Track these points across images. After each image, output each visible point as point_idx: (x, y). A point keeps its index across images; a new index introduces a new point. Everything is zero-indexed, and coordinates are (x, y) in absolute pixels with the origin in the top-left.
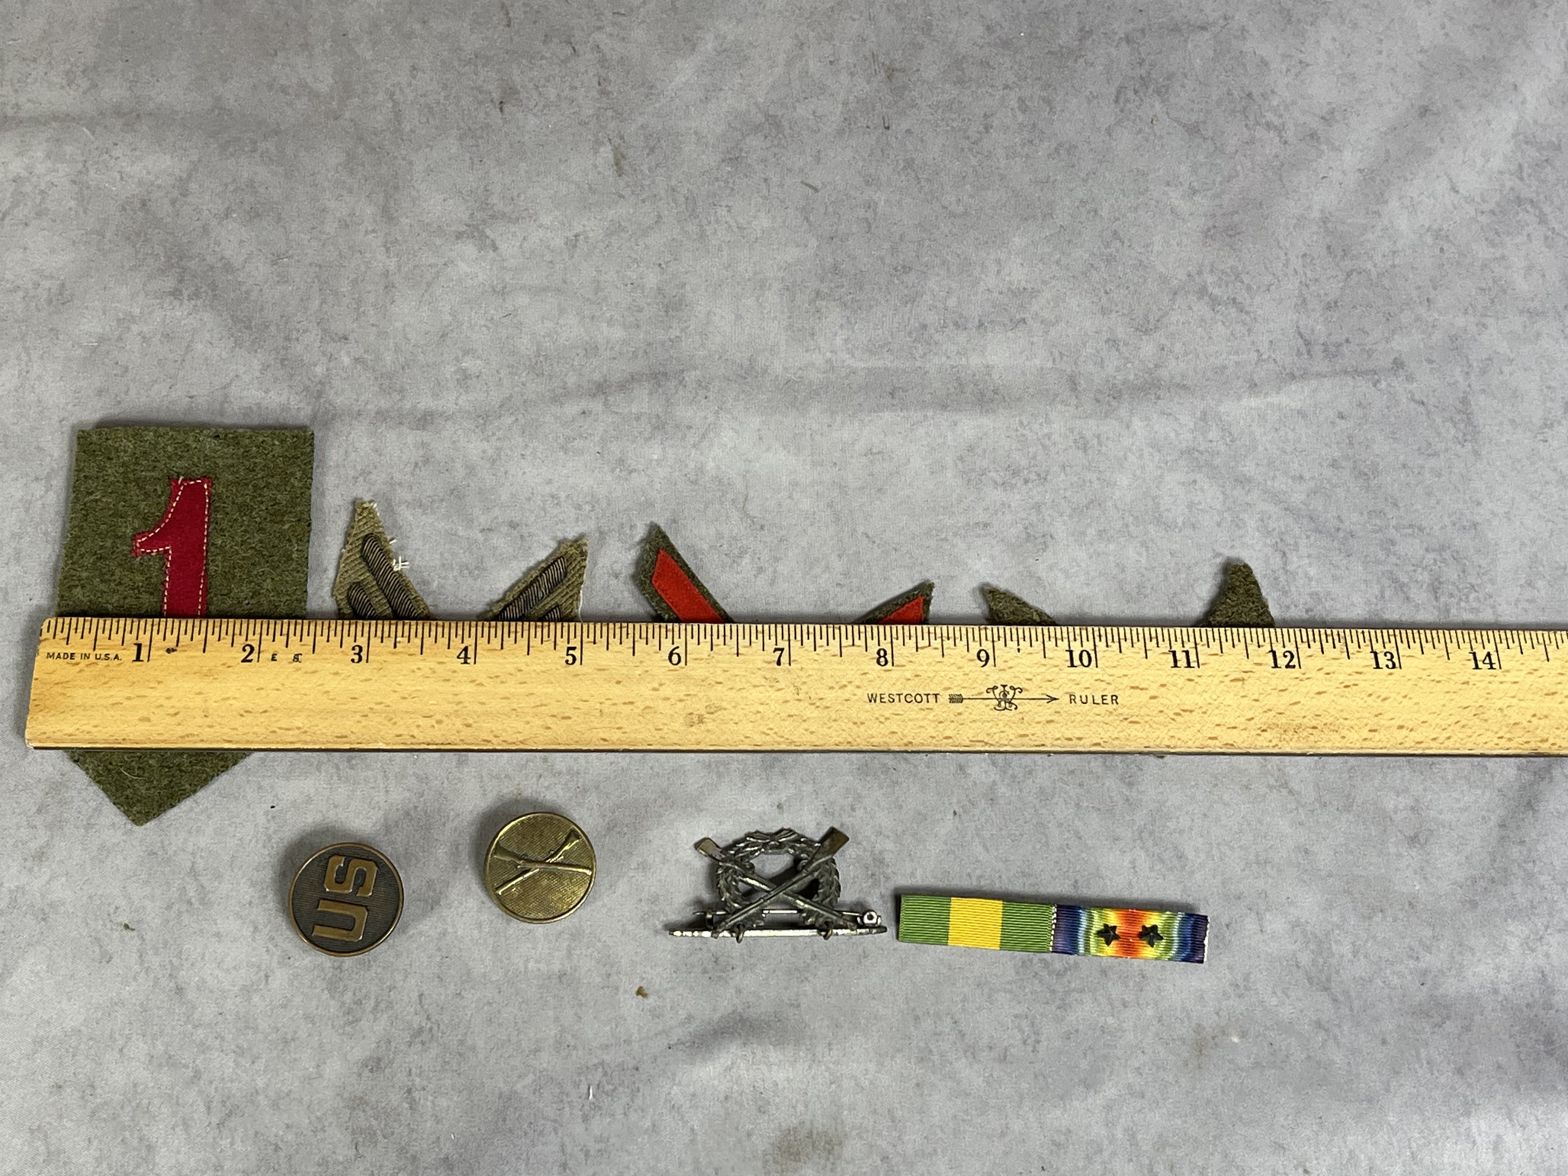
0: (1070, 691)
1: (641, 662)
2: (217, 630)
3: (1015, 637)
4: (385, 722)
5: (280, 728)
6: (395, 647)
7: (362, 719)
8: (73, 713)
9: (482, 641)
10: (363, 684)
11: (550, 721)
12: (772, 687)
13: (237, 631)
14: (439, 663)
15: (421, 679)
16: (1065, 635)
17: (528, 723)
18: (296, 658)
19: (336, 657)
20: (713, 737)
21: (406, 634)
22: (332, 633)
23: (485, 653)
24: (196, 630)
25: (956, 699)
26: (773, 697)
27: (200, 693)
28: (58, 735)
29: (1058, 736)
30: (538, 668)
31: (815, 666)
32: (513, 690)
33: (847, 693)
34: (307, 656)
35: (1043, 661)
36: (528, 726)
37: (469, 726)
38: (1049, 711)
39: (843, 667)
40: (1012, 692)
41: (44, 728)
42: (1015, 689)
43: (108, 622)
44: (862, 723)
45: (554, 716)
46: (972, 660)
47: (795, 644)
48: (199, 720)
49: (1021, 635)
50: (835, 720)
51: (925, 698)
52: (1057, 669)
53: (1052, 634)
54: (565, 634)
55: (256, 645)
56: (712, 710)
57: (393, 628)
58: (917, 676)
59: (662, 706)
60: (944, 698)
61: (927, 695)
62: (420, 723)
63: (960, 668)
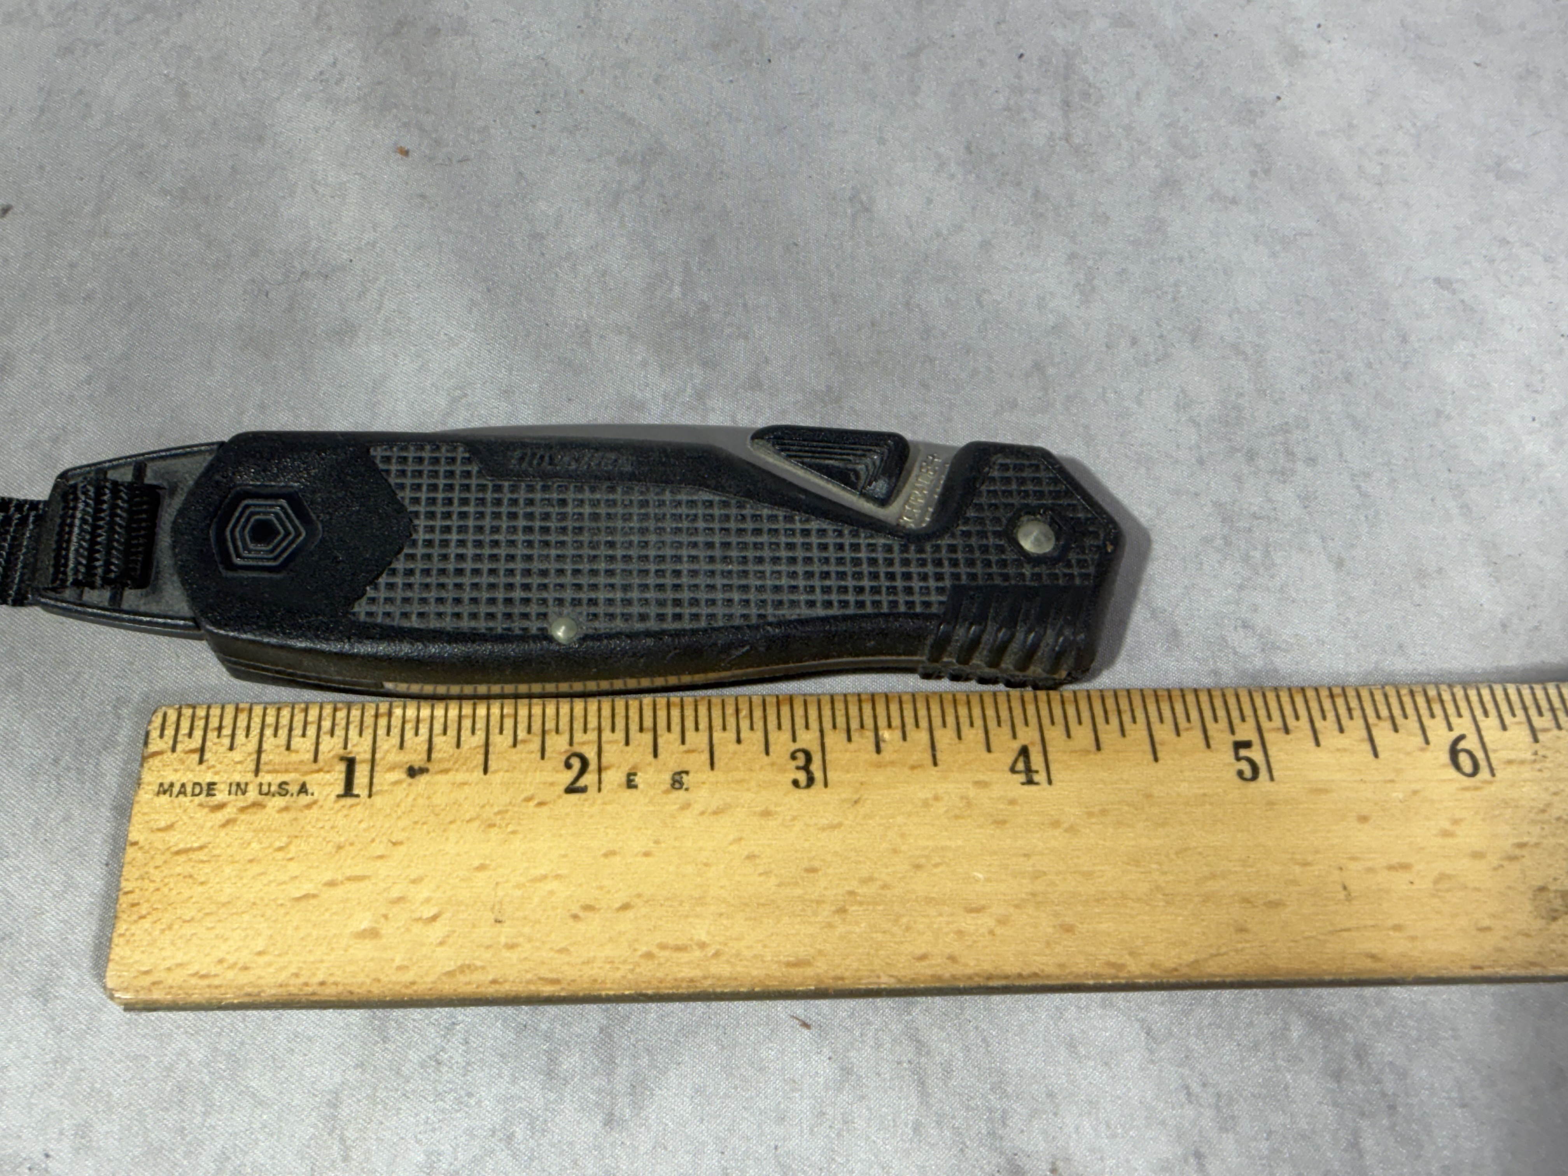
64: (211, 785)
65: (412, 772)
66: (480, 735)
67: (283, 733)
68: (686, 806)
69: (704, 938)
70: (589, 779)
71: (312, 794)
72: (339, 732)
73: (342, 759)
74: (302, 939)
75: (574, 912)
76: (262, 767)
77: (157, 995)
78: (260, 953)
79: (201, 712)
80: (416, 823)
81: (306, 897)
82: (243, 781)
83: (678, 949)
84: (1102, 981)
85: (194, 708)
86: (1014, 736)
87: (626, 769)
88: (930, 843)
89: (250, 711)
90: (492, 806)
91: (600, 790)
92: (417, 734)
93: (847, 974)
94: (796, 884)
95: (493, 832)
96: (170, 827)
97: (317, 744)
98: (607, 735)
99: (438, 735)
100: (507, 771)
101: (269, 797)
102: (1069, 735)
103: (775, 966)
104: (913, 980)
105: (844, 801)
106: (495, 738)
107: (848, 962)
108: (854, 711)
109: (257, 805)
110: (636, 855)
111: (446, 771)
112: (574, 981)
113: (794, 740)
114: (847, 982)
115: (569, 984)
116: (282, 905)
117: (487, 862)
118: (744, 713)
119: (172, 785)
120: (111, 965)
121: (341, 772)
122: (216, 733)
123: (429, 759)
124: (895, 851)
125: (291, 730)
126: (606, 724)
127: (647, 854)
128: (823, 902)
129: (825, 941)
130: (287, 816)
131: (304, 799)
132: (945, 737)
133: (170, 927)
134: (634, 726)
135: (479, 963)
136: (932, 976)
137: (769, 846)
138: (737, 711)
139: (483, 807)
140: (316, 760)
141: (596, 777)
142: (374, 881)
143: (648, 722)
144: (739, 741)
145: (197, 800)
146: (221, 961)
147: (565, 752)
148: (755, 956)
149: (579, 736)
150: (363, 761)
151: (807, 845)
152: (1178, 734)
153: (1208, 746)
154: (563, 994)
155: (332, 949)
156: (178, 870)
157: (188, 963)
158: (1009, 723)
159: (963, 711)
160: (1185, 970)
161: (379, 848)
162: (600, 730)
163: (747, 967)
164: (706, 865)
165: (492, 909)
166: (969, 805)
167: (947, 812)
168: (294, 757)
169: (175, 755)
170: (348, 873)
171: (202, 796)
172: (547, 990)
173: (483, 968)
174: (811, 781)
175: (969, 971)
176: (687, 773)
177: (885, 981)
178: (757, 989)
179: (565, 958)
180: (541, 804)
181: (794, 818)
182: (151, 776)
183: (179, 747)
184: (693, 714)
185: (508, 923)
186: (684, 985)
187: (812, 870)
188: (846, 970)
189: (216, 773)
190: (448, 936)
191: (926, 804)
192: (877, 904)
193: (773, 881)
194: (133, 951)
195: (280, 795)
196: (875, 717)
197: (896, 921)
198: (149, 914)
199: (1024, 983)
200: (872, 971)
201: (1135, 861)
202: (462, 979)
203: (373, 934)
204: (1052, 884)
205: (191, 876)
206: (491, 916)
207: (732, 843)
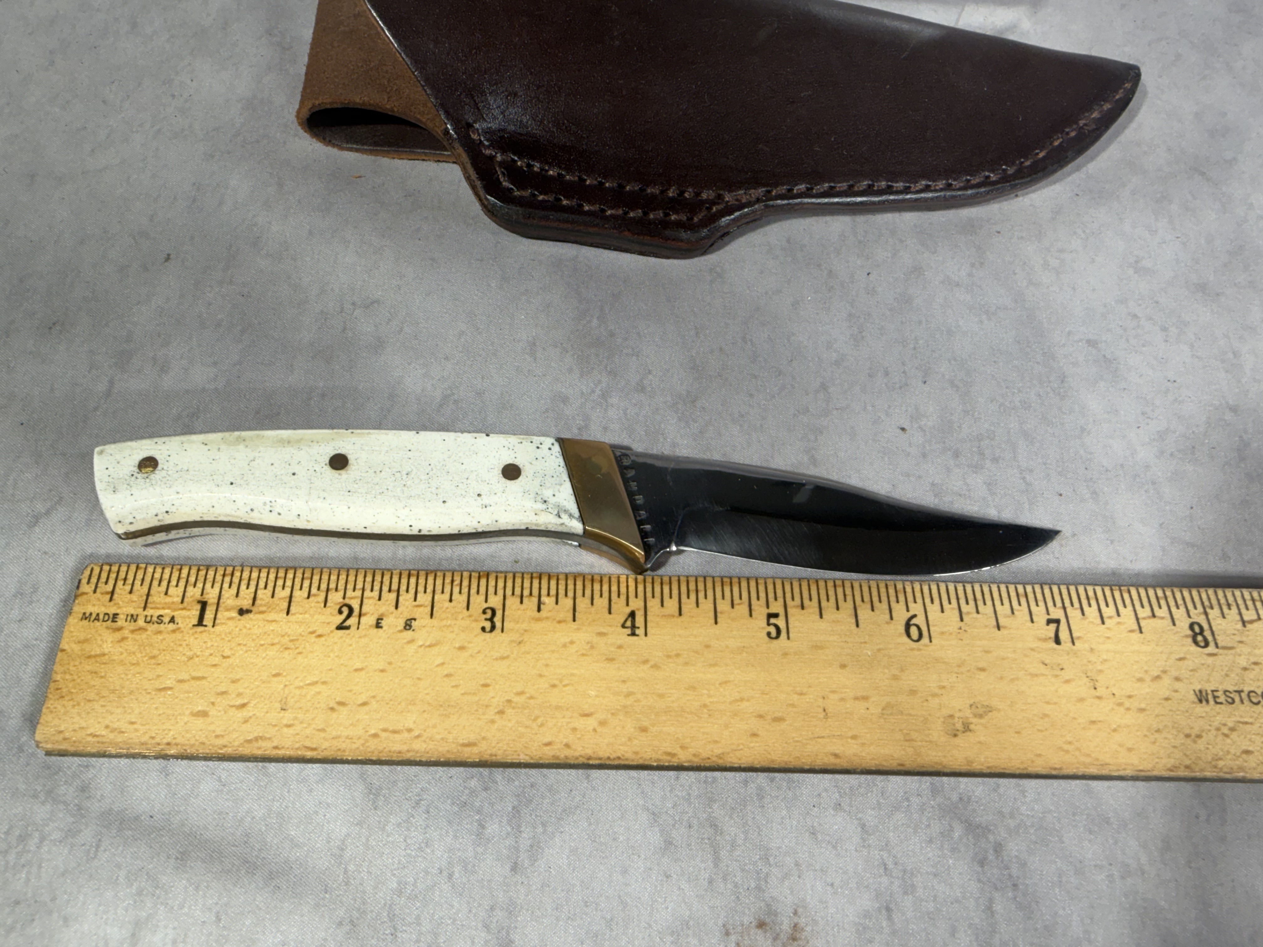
64: (115, 615)
65: (242, 612)
66: (288, 590)
67: (164, 583)
68: (412, 641)
69: (412, 726)
70: (352, 621)
71: (178, 624)
72: (200, 585)
73: (199, 602)
74: (160, 715)
75: (331, 706)
76: (148, 605)
77: (64, 746)
78: (132, 723)
79: (115, 568)
80: (239, 644)
81: (165, 688)
82: (135, 613)
83: (395, 732)
84: (662, 764)
85: (111, 565)
86: (627, 605)
87: (376, 617)
88: (564, 671)
89: (146, 569)
90: (289, 636)
91: (358, 628)
92: (248, 588)
93: (500, 752)
94: (474, 694)
95: (287, 652)
96: (86, 641)
97: (185, 592)
98: (367, 593)
99: (261, 589)
100: (301, 614)
101: (151, 624)
102: (662, 605)
103: (454, 746)
104: (540, 758)
105: (512, 641)
106: (297, 593)
107: (500, 745)
108: (527, 584)
109: (141, 629)
110: (375, 671)
111: (263, 612)
112: (325, 749)
113: (486, 601)
114: (498, 757)
115: (322, 751)
116: (149, 693)
117: (281, 672)
118: (457, 582)
119: (91, 614)
120: (39, 726)
121: (197, 610)
122: (122, 582)
123: (253, 604)
124: (541, 676)
125: (169, 582)
126: (368, 586)
127: (382, 671)
128: (490, 706)
129: (487, 731)
130: (160, 637)
131: (171, 626)
132: (583, 603)
133: (78, 704)
134: (385, 588)
135: (268, 736)
136: (553, 756)
137: (460, 668)
138: (452, 581)
139: (283, 636)
140: (182, 602)
141: (357, 620)
142: (209, 679)
143: (395, 587)
144: (451, 601)
145: (104, 623)
146: (107, 727)
147: (340, 603)
148: (442, 739)
149: (350, 593)
150: (212, 604)
151: (485, 669)
152: (733, 606)
153: (751, 615)
154: (319, 757)
155: (177, 722)
156: (88, 668)
157: (87, 728)
158: (625, 596)
159: (597, 587)
160: (714, 759)
161: (216, 660)
162: (363, 590)
163: (435, 745)
164: (419, 679)
165: (281, 701)
166: (592, 647)
167: (577, 651)
168: (168, 600)
169: (95, 595)
170: (195, 674)
171: (109, 622)
172: (309, 754)
173: (270, 739)
174: (493, 628)
175: (577, 754)
176: (415, 619)
177: (523, 758)
178: (442, 760)
179: (323, 735)
180: (320, 636)
181: (478, 652)
182: (78, 609)
183: (98, 590)
184: (424, 582)
185: (290, 711)
186: (395, 755)
187: (486, 685)
188: (499, 750)
189: (119, 608)
190: (250, 717)
191: (564, 646)
192: (525, 709)
193: (461, 691)
194: (53, 718)
195: (158, 623)
196: (540, 588)
197: (535, 719)
198: (67, 695)
199: (610, 763)
200: (516, 751)
201: (693, 688)
202: (256, 745)
203: (204, 714)
204: (638, 701)
205: (96, 673)
206: (278, 706)
207: (438, 666)
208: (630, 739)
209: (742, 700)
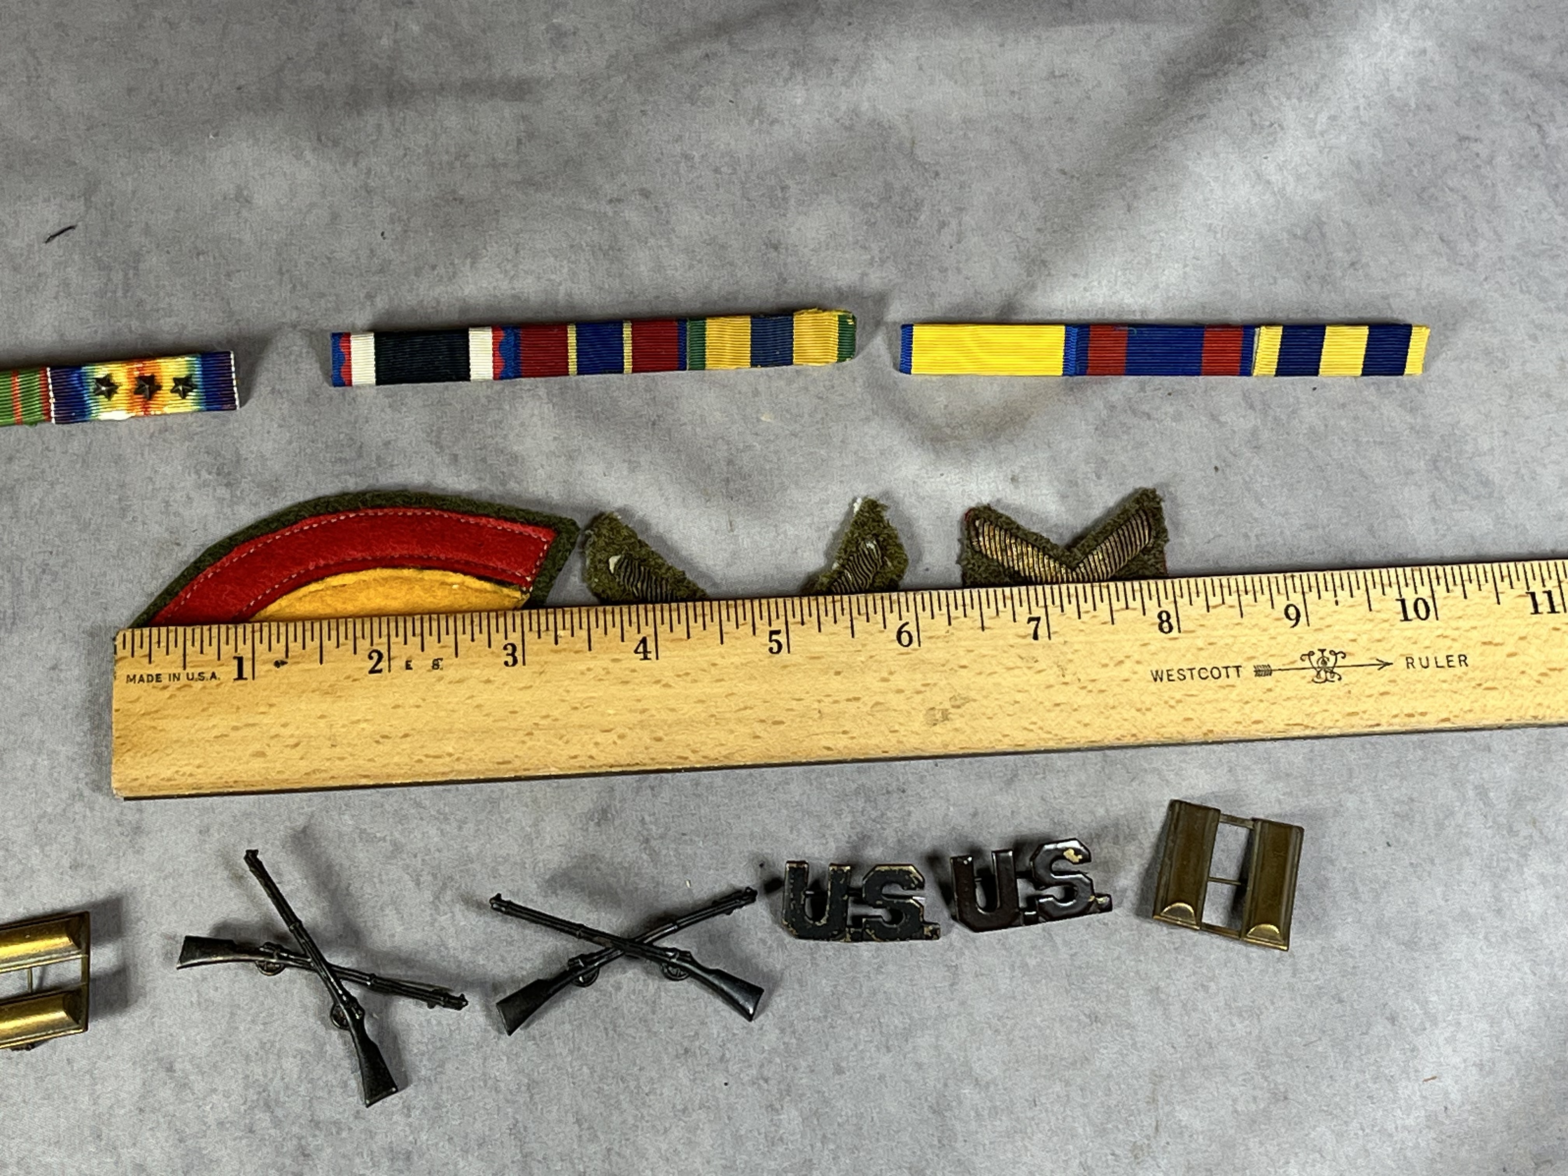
0: (1406, 652)
1: (864, 645)
2: (334, 633)
3: (1330, 586)
4: (556, 741)
5: (427, 756)
6: (556, 643)
7: (526, 738)
8: (169, 751)
9: (664, 629)
10: (521, 692)
11: (759, 729)
12: (1030, 668)
13: (359, 634)
14: (615, 660)
15: (592, 682)
16: (1394, 580)
17: (732, 732)
18: (436, 665)
19: (485, 660)
20: (962, 737)
21: (568, 625)
22: (476, 629)
23: (668, 643)
24: (308, 634)
25: (1263, 671)
26: (1032, 681)
27: (322, 717)
28: (152, 782)
29: (1395, 712)
30: (736, 660)
31: (1082, 638)
32: (708, 690)
33: (1125, 671)
34: (451, 662)
35: (1370, 615)
36: (732, 737)
37: (659, 739)
38: (1382, 680)
39: (1116, 637)
40: (1332, 658)
41: (134, 774)
42: (1336, 654)
43: (198, 631)
44: (1148, 710)
45: (762, 721)
46: (1278, 619)
47: (1054, 611)
48: (326, 752)
49: (1338, 583)
50: (1114, 707)
51: (1223, 671)
52: (1386, 625)
53: (1377, 579)
54: (765, 614)
55: (384, 650)
56: (958, 703)
57: (551, 618)
58: (1210, 644)
59: (894, 700)
60: (1248, 670)
61: (1227, 668)
62: (599, 740)
63: (1265, 630)
64: (158, 675)
65: (278, 664)
66: (317, 641)
67: (198, 644)
68: (441, 679)
69: (451, 750)
70: (383, 665)
71: (219, 679)
72: (232, 642)
73: (235, 658)
74: (222, 759)
75: (376, 739)
76: (187, 664)
77: (143, 792)
78: (199, 767)
79: (146, 633)
80: (282, 693)
81: (222, 736)
82: (177, 673)
83: (436, 757)
84: (676, 767)
86: (639, 632)
87: (405, 658)
88: (584, 695)
89: (176, 631)
90: (326, 682)
91: (390, 671)
92: (278, 642)
94: (504, 720)
95: (328, 697)
96: (138, 700)
97: (219, 649)
98: (393, 639)
99: (291, 640)
100: (334, 662)
101: (193, 681)
102: (671, 630)
103: (491, 765)
104: (570, 769)
105: (534, 673)
106: (326, 641)
107: (532, 762)
108: (541, 620)
109: (187, 686)
110: (412, 707)
111: (298, 663)
113: (506, 638)
114: (531, 772)
115: (374, 777)
116: (208, 741)
117: (325, 714)
118: (476, 622)
119: (134, 676)
120: (114, 777)
121: (235, 666)
122: (157, 645)
123: (287, 656)
124: (563, 701)
125: (202, 642)
126: (393, 631)
127: (418, 707)
128: (520, 729)
129: (519, 750)
130: (206, 692)
131: (215, 682)
132: (598, 633)
133: (146, 755)
134: (410, 633)
135: (323, 768)
136: (580, 767)
137: (489, 699)
138: (472, 622)
139: (321, 683)
140: (219, 659)
141: (387, 664)
142: (260, 726)
143: (418, 630)
144: (473, 640)
145: (151, 684)
146: (177, 772)
147: (368, 649)
148: (480, 759)
149: (376, 640)
150: (248, 659)
151: (511, 698)
152: (738, 627)
153: (755, 634)
154: (372, 783)
155: (239, 764)
156: (146, 724)
157: (159, 774)
158: (636, 624)
161: (262, 708)
162: (389, 636)
164: (452, 711)
165: (329, 739)
166: (608, 673)
167: (594, 677)
168: (206, 658)
169: (134, 658)
170: (245, 722)
171: (154, 682)
172: (363, 782)
173: (325, 771)
174: (515, 662)
176: (442, 659)
179: (373, 764)
180: (355, 680)
181: (504, 684)
182: (121, 672)
183: (136, 655)
184: (445, 624)
185: (339, 746)
187: (514, 712)
189: (160, 669)
190: (305, 755)
191: (582, 673)
192: (551, 729)
193: (491, 719)
194: (125, 769)
195: (200, 680)
197: (561, 738)
198: (132, 748)
201: (702, 702)
202: (314, 777)
203: (261, 754)
204: (653, 716)
205: (155, 728)
206: (329, 743)
207: (469, 698)
208: (647, 748)
209: (746, 708)
